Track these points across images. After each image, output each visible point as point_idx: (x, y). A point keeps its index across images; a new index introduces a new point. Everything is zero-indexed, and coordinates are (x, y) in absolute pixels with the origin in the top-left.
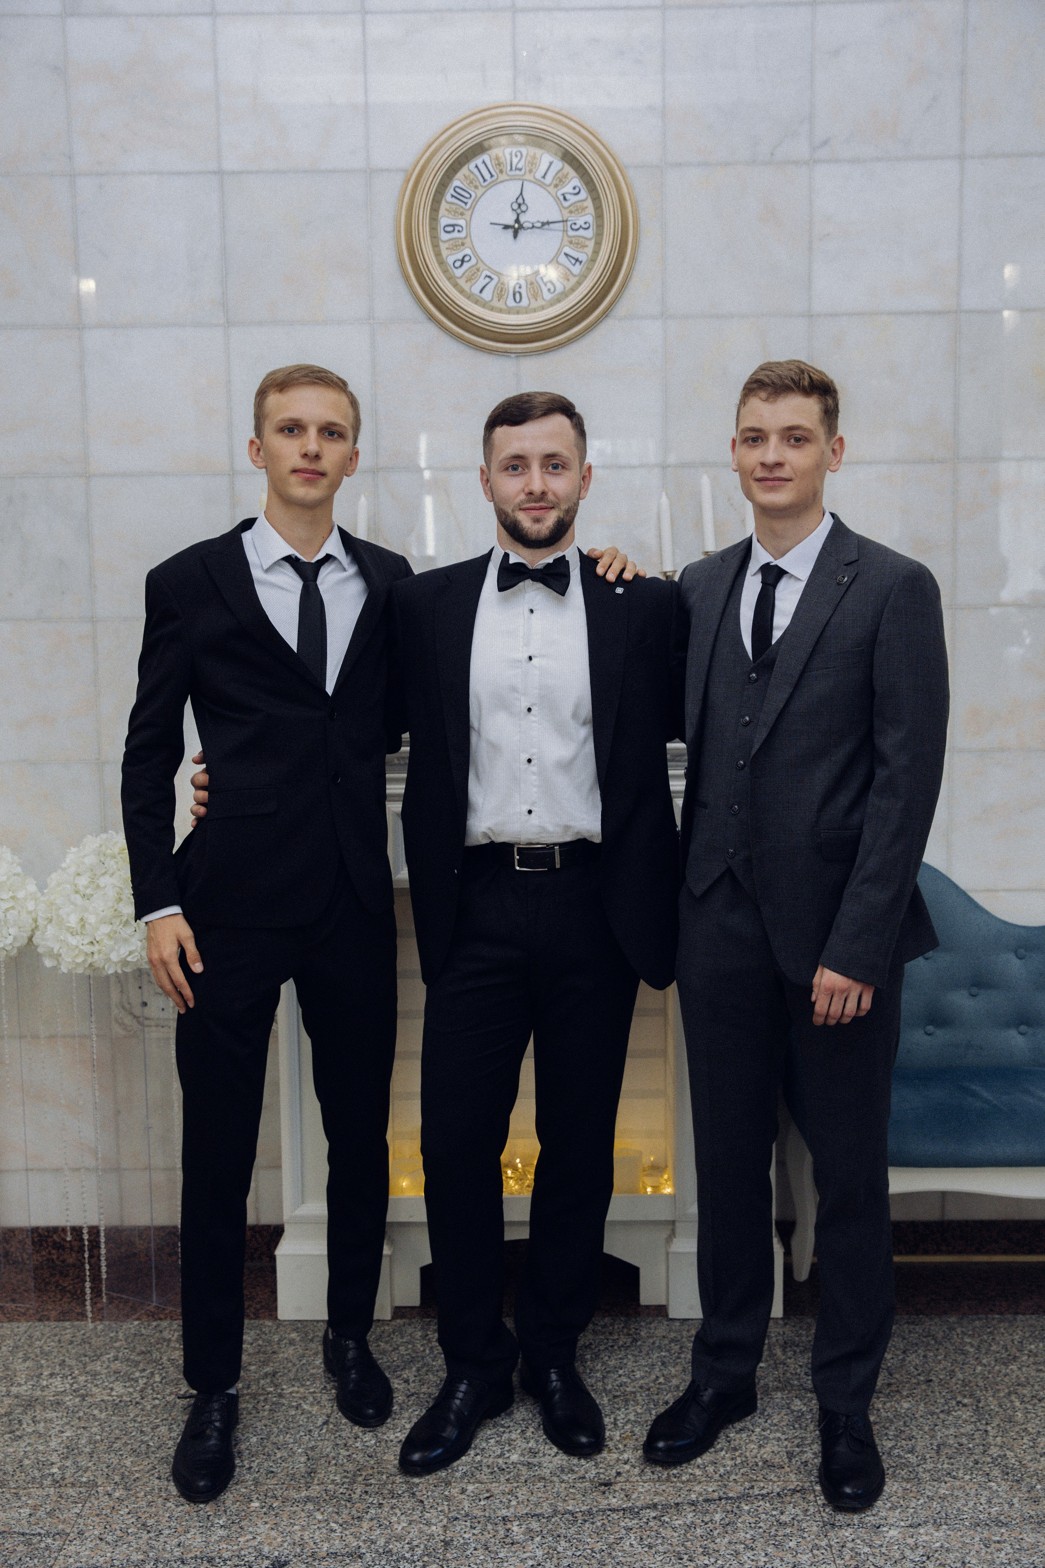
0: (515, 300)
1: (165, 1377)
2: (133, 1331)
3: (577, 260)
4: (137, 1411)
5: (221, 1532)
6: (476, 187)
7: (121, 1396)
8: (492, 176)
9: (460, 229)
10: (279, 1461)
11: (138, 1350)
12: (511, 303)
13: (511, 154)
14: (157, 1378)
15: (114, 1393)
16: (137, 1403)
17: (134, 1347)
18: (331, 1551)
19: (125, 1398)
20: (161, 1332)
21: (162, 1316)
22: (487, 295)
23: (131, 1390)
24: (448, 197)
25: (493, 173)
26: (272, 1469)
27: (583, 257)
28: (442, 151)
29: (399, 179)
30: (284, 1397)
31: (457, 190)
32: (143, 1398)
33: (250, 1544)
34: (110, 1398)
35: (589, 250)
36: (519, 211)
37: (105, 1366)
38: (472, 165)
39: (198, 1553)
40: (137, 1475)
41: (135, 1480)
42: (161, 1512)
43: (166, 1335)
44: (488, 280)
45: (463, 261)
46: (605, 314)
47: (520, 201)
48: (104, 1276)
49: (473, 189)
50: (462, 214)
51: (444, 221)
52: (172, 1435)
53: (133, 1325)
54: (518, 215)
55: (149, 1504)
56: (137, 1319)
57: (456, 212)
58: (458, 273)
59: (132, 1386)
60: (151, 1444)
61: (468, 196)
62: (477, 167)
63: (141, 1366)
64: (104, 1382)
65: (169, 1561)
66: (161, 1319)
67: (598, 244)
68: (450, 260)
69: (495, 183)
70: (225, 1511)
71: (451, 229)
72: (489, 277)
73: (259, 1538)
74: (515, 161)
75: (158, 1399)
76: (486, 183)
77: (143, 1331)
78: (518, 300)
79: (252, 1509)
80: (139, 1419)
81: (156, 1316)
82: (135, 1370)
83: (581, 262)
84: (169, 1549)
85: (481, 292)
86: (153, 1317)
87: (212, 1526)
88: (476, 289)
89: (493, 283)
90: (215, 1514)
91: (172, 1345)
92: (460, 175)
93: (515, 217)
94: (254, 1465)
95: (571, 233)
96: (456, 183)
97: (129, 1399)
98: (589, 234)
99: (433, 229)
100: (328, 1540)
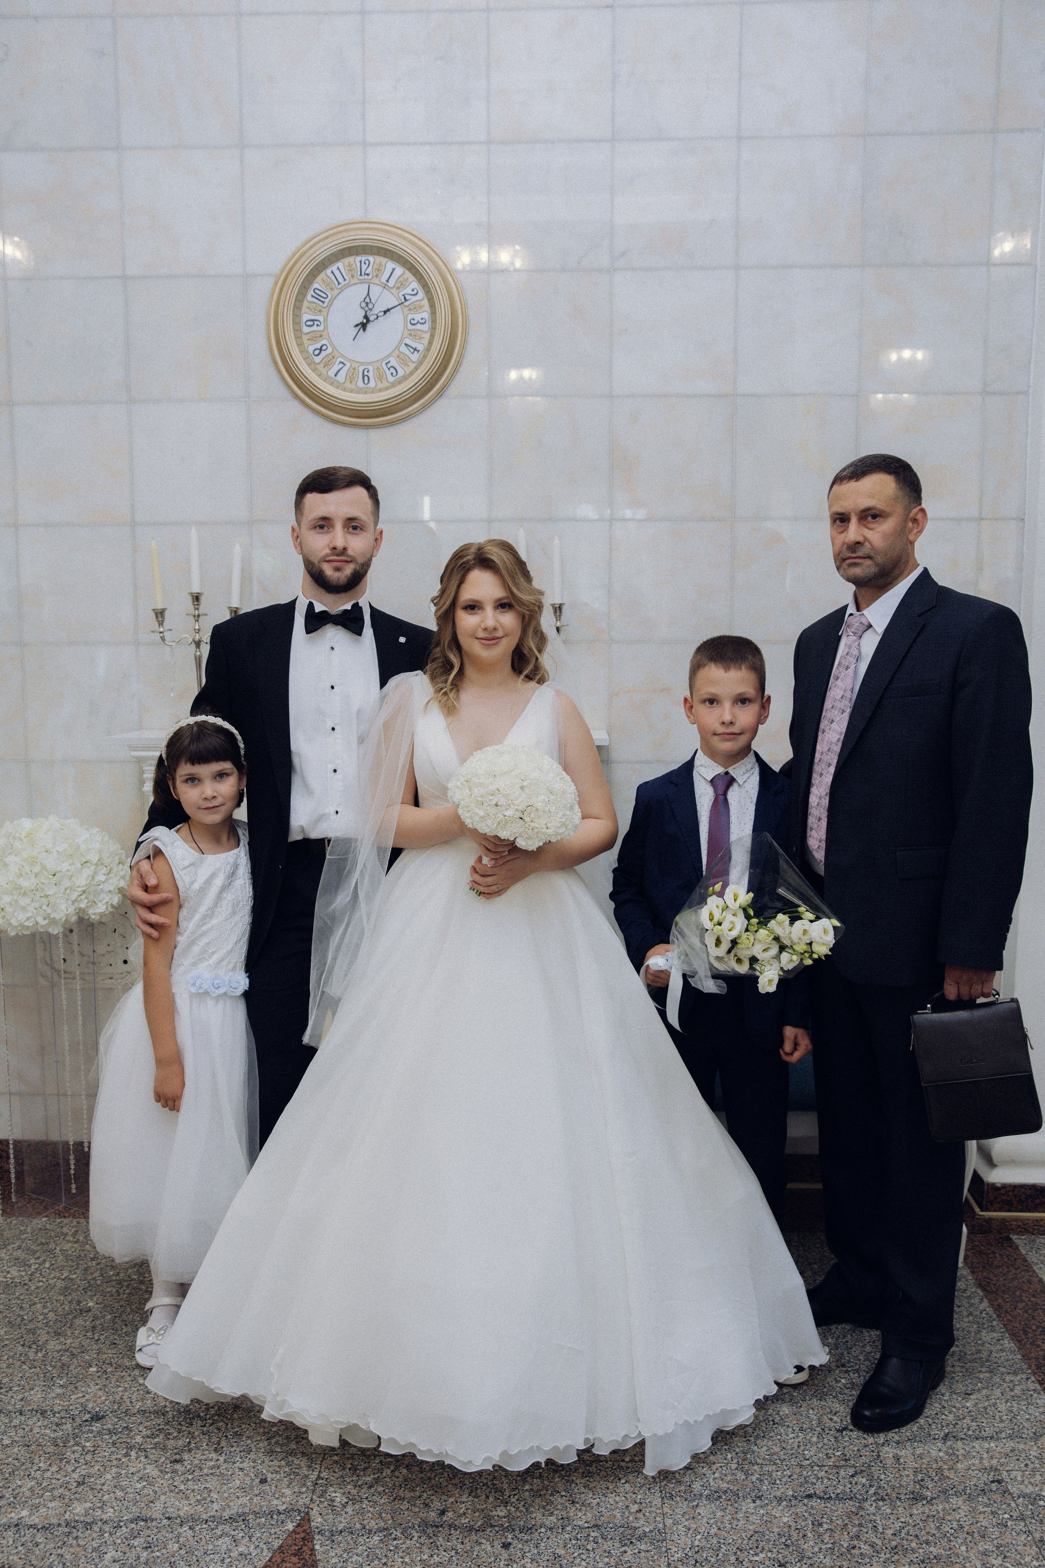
0: (363, 381)
1: (53, 1264)
2: (39, 1226)
3: (415, 349)
4: (23, 1291)
5: (59, 1391)
6: (332, 289)
7: (14, 1278)
8: (345, 280)
9: (319, 323)
10: (123, 1335)
11: (38, 1242)
12: (360, 383)
13: (361, 262)
14: (47, 1265)
15: (9, 1276)
16: (25, 1284)
17: (37, 1239)
18: (142, 1408)
19: (16, 1280)
20: (62, 1227)
21: (67, 1215)
22: (341, 377)
23: (23, 1273)
24: (309, 298)
25: (346, 277)
26: (115, 1341)
27: (420, 347)
28: (303, 259)
29: (270, 282)
30: (144, 1284)
31: (316, 291)
32: (30, 1281)
33: (78, 1401)
34: (5, 1280)
35: (426, 341)
36: (366, 309)
37: (8, 1253)
38: (328, 271)
39: (35, 1407)
40: (6, 1342)
41: (3, 1346)
42: (16, 1373)
43: (65, 1230)
44: (341, 365)
45: (321, 350)
46: (440, 394)
47: (368, 300)
48: (13, 1181)
49: (329, 290)
50: (320, 311)
51: (305, 317)
52: (44, 1311)
53: (41, 1221)
54: (366, 312)
55: (8, 1367)
56: (46, 1217)
57: (315, 309)
58: (317, 359)
59: (25, 1270)
60: (26, 1318)
61: (325, 296)
62: (332, 272)
63: (38, 1254)
64: (4, 1266)
65: (10, 1412)
66: (65, 1217)
67: (432, 336)
68: (311, 349)
69: (348, 286)
70: (67, 1374)
71: (310, 323)
72: (342, 363)
73: (87, 1397)
74: (364, 267)
75: (42, 1281)
76: (340, 286)
77: (48, 1226)
78: (366, 381)
79: (90, 1373)
80: (22, 1297)
81: (62, 1215)
82: (31, 1257)
83: (418, 351)
84: (13, 1403)
85: (336, 375)
86: (59, 1215)
87: (53, 1385)
88: (332, 373)
89: (346, 368)
90: (59, 1376)
91: (67, 1238)
92: (319, 279)
93: (363, 314)
94: (102, 1337)
95: (410, 327)
96: (316, 285)
97: (19, 1281)
98: (426, 327)
99: (297, 323)
100: (142, 1400)
